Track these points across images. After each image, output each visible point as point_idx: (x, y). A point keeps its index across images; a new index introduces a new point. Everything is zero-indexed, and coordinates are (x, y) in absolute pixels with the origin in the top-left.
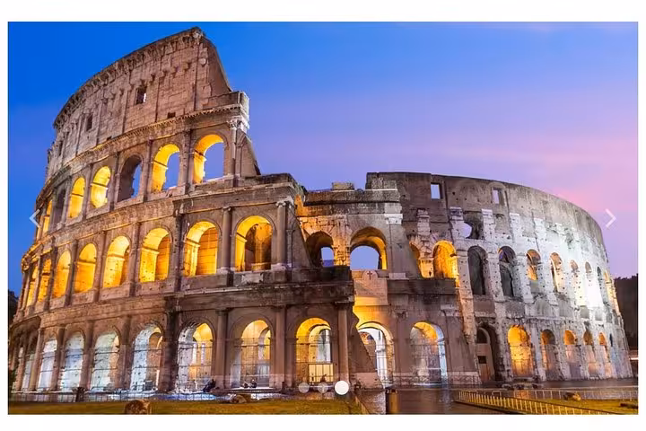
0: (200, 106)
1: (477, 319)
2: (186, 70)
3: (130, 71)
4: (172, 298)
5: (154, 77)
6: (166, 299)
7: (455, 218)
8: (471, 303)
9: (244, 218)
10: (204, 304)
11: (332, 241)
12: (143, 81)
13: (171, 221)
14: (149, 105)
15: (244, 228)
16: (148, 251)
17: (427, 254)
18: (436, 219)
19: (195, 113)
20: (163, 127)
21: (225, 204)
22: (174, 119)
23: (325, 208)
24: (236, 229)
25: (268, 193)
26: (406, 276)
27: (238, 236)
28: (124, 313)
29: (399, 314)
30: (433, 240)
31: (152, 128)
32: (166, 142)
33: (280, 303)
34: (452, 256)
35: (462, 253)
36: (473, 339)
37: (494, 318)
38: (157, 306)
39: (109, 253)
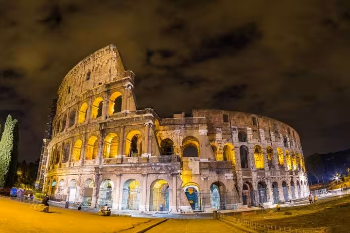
0: (112, 79)
1: (243, 179)
2: (107, 63)
3: (85, 66)
4: (98, 168)
5: (93, 67)
6: (95, 167)
7: (234, 132)
8: (241, 172)
9: (130, 131)
10: (111, 171)
11: (173, 143)
12: (89, 70)
13: (98, 133)
14: (91, 81)
15: (130, 136)
16: (89, 146)
17: (220, 149)
18: (225, 132)
19: (109, 82)
20: (96, 89)
21: (122, 124)
22: (101, 85)
23: (171, 127)
24: (126, 136)
25: (141, 119)
26: (209, 160)
27: (127, 140)
28: (79, 173)
29: (204, 179)
30: (223, 143)
31: (92, 90)
32: (98, 96)
33: (145, 172)
34: (233, 150)
35: (237, 149)
36: (241, 189)
37: (251, 179)
38: (92, 171)
39: (75, 146)
